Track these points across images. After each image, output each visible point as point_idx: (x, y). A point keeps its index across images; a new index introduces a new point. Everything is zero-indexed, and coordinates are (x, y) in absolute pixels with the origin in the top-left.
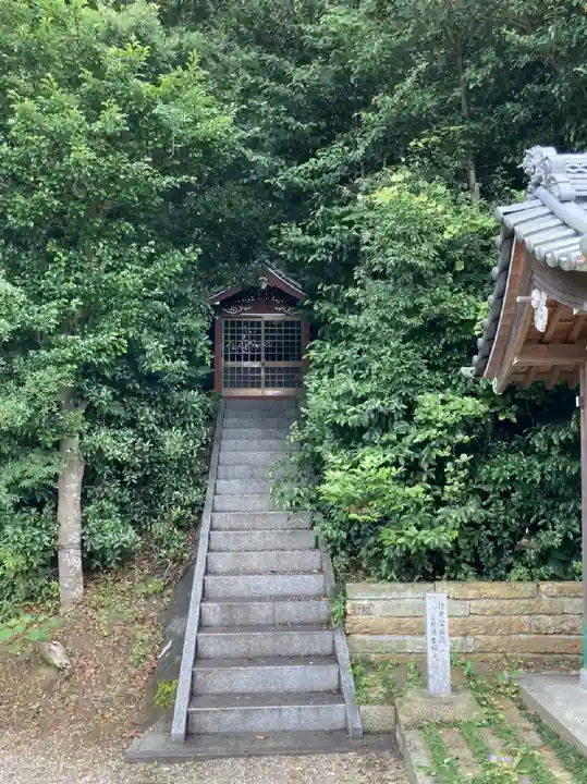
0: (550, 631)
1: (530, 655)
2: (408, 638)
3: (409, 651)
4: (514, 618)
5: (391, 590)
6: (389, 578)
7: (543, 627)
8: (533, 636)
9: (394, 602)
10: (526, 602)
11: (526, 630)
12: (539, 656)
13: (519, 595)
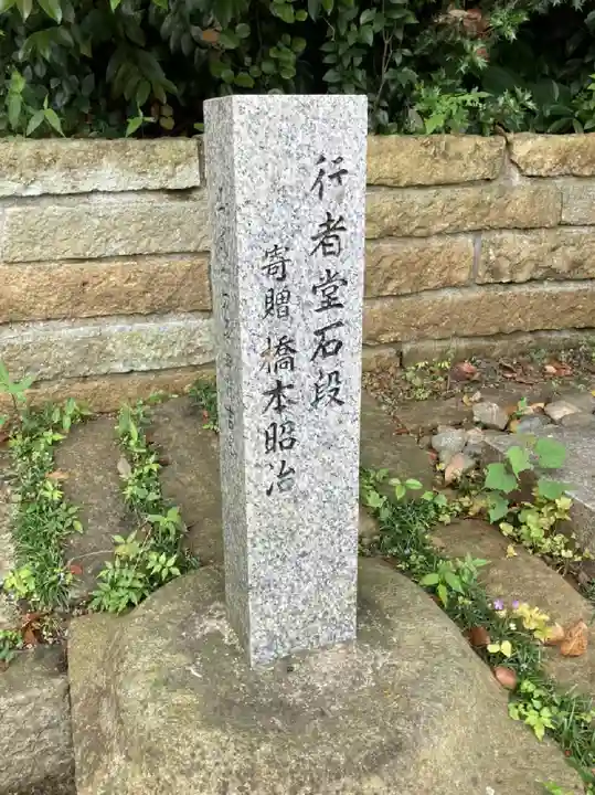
0: (521, 277)
1: (463, 344)
2: (114, 328)
3: (120, 367)
4: (435, 243)
5: (39, 162)
6: (34, 124)
7: (505, 264)
8: (475, 294)
9: (52, 208)
10: (471, 194)
11: (463, 276)
12: (484, 343)
13: (455, 172)
